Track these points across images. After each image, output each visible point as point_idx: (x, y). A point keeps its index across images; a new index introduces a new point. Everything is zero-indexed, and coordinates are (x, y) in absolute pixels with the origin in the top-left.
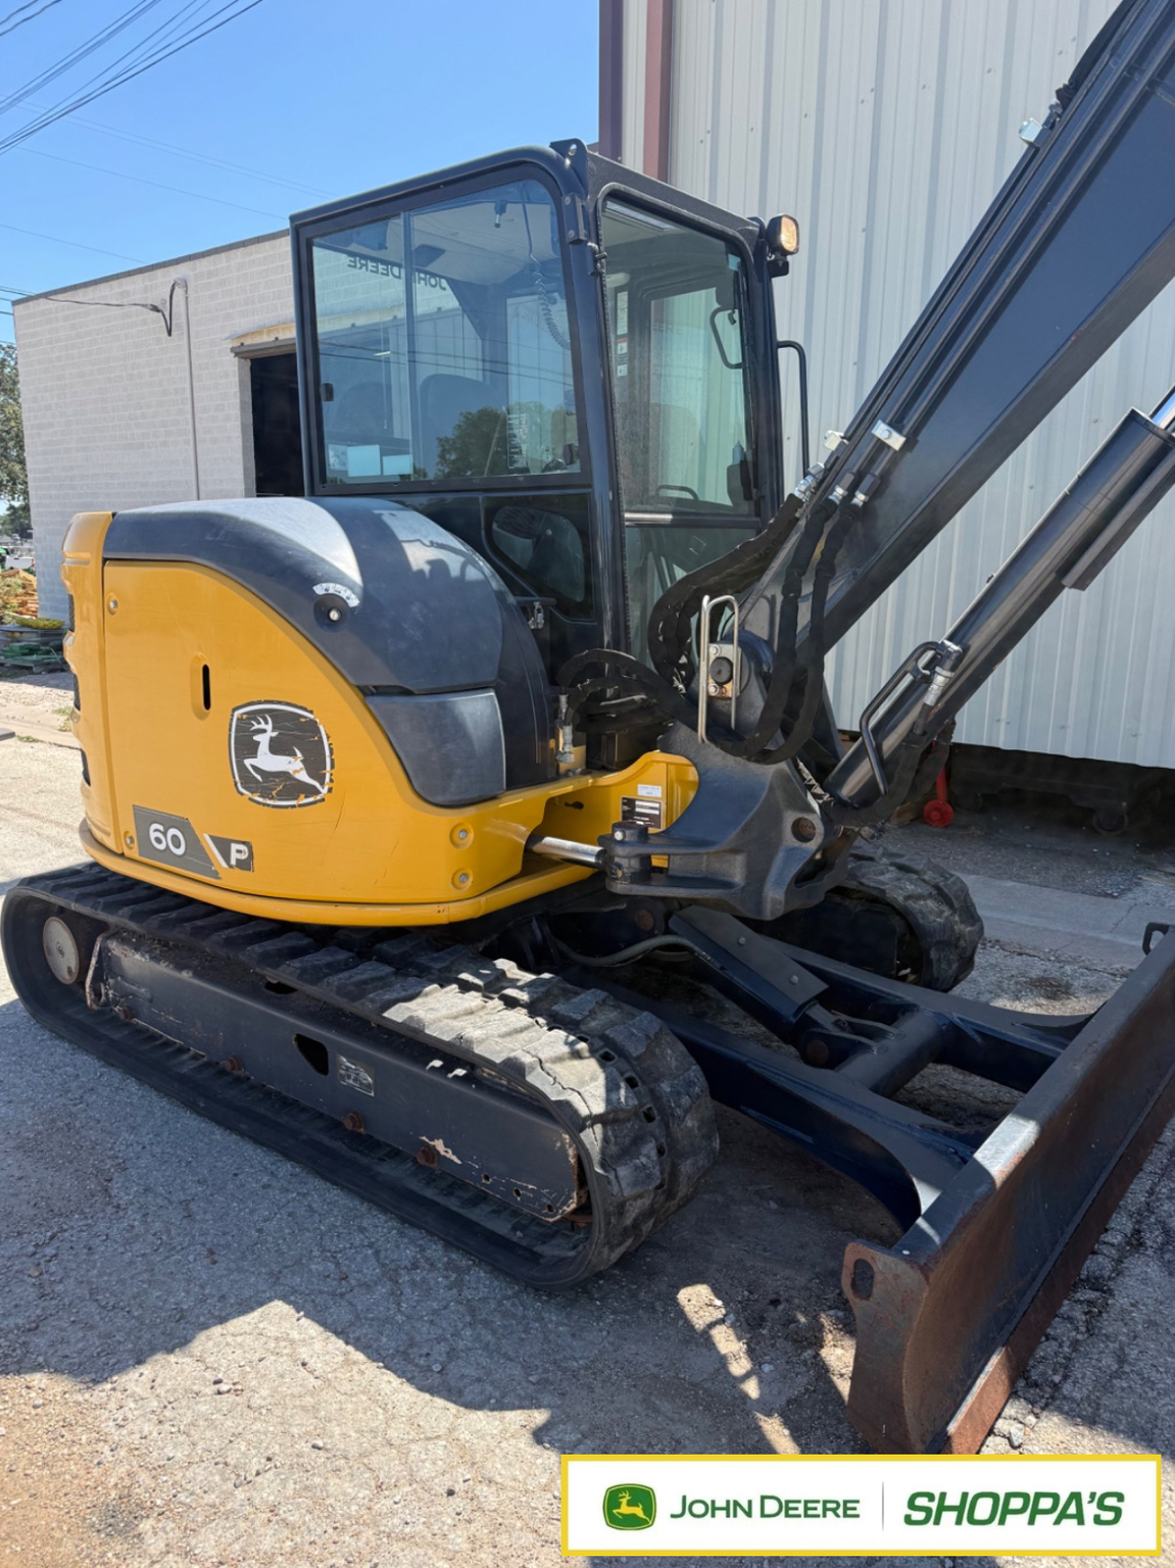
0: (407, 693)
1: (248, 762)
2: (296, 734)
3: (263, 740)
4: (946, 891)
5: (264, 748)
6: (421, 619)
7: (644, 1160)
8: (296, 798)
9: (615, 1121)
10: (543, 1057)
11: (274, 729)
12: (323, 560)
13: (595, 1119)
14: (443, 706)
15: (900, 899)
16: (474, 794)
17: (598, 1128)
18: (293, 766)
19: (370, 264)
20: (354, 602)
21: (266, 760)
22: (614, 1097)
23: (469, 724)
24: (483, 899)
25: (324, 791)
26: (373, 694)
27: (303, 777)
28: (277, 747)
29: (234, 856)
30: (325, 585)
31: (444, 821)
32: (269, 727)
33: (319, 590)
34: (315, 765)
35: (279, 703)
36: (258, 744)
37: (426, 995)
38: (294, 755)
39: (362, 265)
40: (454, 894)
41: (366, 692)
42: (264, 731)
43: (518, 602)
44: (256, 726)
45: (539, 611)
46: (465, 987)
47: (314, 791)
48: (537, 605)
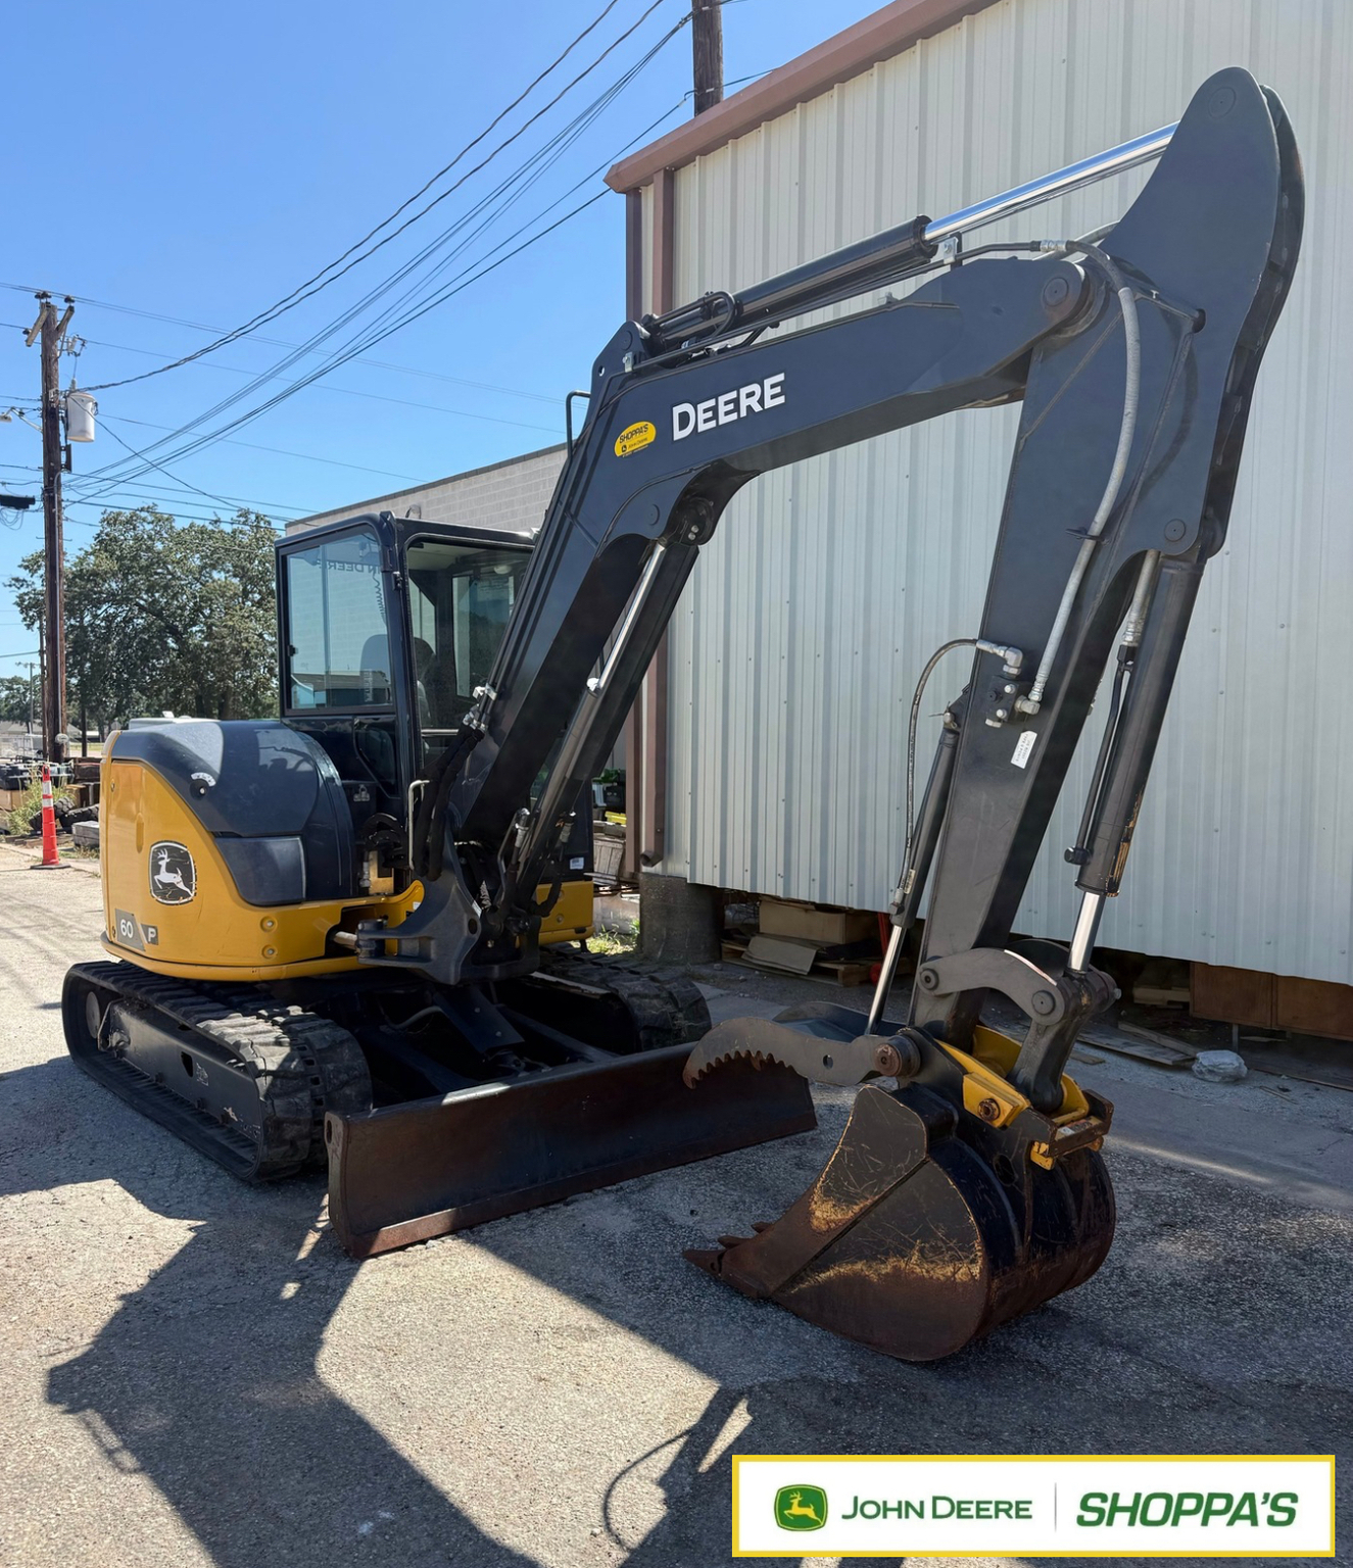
0: (239, 837)
1: (156, 877)
2: (180, 861)
3: (163, 863)
4: (675, 995)
5: (163, 869)
6: (254, 793)
7: (297, 1100)
8: (178, 899)
9: (283, 1077)
10: (254, 1041)
11: (169, 857)
12: (201, 759)
13: (268, 1073)
14: (258, 845)
15: (626, 996)
16: (278, 899)
17: (269, 1079)
18: (176, 879)
19: (338, 565)
20: (212, 783)
21: (165, 877)
22: (287, 1064)
23: (277, 856)
24: (285, 966)
25: (192, 895)
26: (220, 837)
27: (181, 886)
28: (170, 869)
29: (151, 936)
30: (198, 774)
31: (256, 915)
32: (166, 856)
33: (194, 776)
34: (187, 880)
35: (171, 842)
36: (160, 866)
37: (231, 1018)
38: (177, 873)
39: (331, 566)
40: (263, 961)
41: (218, 836)
42: (163, 859)
43: (343, 785)
44: (161, 856)
45: (363, 790)
46: (260, 1017)
47: (186, 895)
48: (362, 786)
